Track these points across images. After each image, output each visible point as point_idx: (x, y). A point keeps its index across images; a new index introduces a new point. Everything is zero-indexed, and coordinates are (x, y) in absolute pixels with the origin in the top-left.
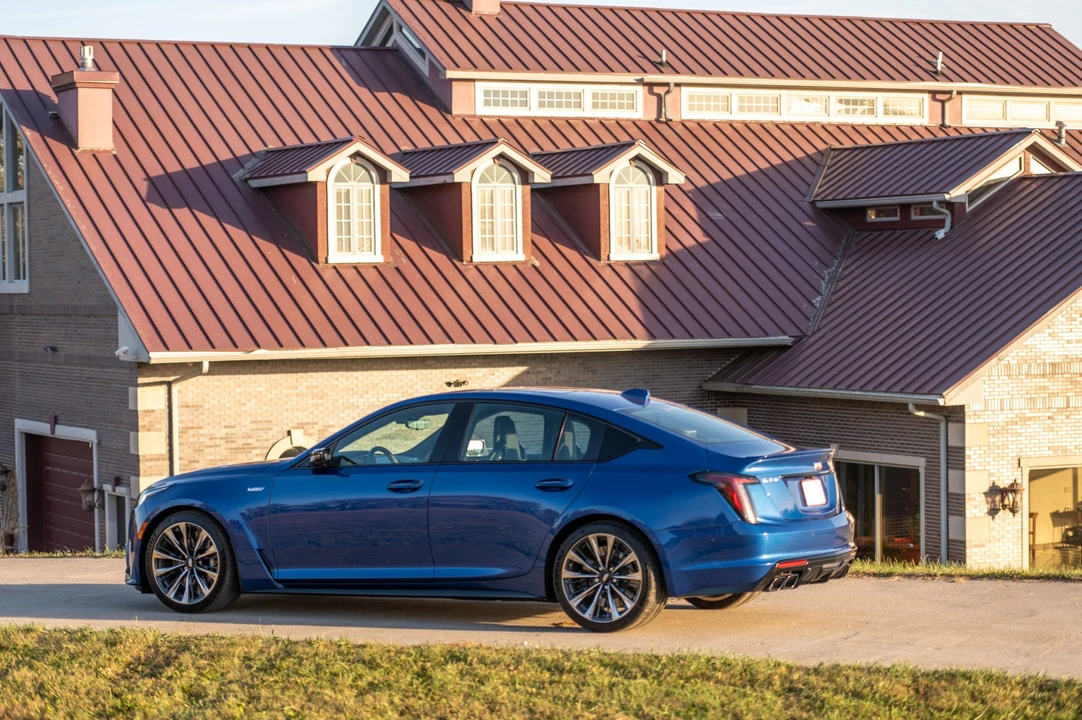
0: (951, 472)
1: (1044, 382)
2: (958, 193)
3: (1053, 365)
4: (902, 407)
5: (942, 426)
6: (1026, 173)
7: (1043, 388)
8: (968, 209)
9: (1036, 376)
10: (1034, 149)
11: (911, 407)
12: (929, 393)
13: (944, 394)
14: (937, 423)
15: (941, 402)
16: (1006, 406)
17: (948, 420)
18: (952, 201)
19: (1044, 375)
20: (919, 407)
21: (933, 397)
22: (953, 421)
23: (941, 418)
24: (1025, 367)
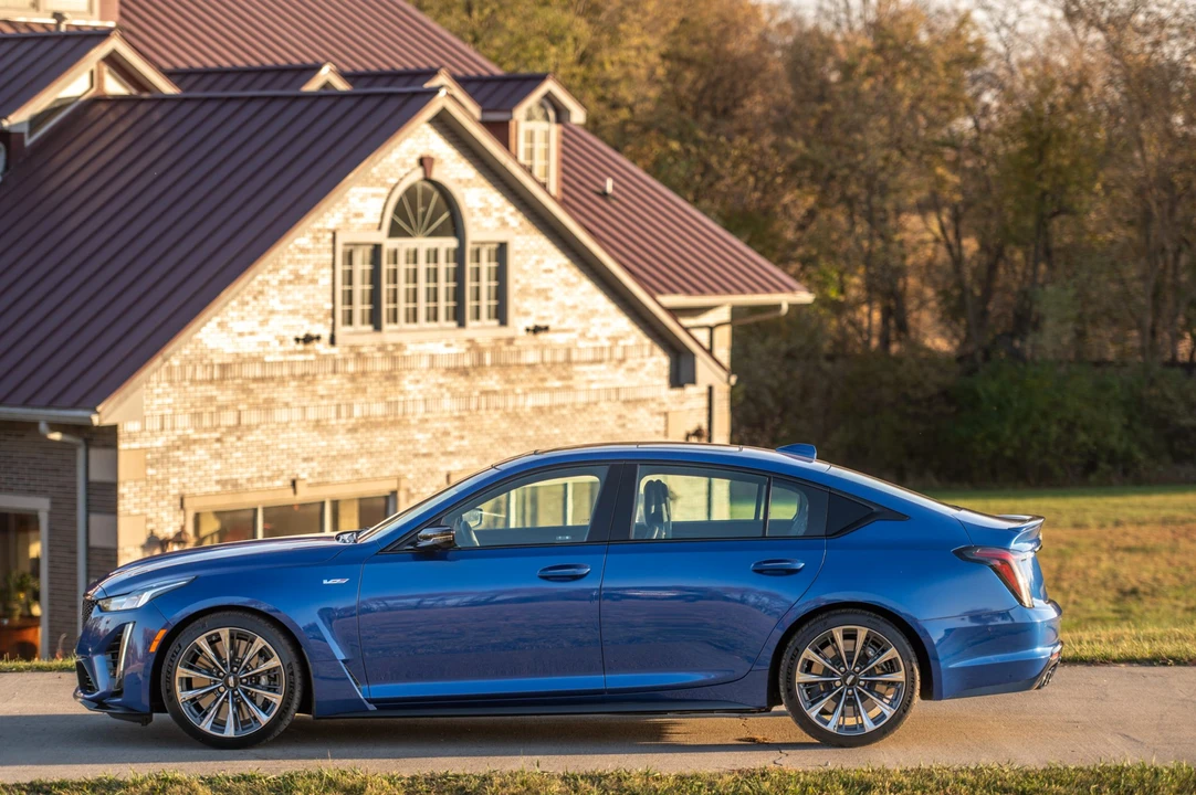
0: (94, 518)
1: (212, 391)
2: (18, 118)
3: (224, 367)
4: (31, 426)
5: (81, 453)
6: (100, 93)
7: (211, 399)
8: (28, 142)
9: (202, 382)
10: (113, 61)
11: (43, 427)
12: (74, 406)
13: (99, 408)
14: (72, 448)
15: (96, 420)
16: (168, 424)
17: (88, 444)
18: (14, 130)
19: (211, 381)
20: (54, 427)
21: (80, 413)
22: (97, 447)
23: (79, 441)
24: (189, 369)
